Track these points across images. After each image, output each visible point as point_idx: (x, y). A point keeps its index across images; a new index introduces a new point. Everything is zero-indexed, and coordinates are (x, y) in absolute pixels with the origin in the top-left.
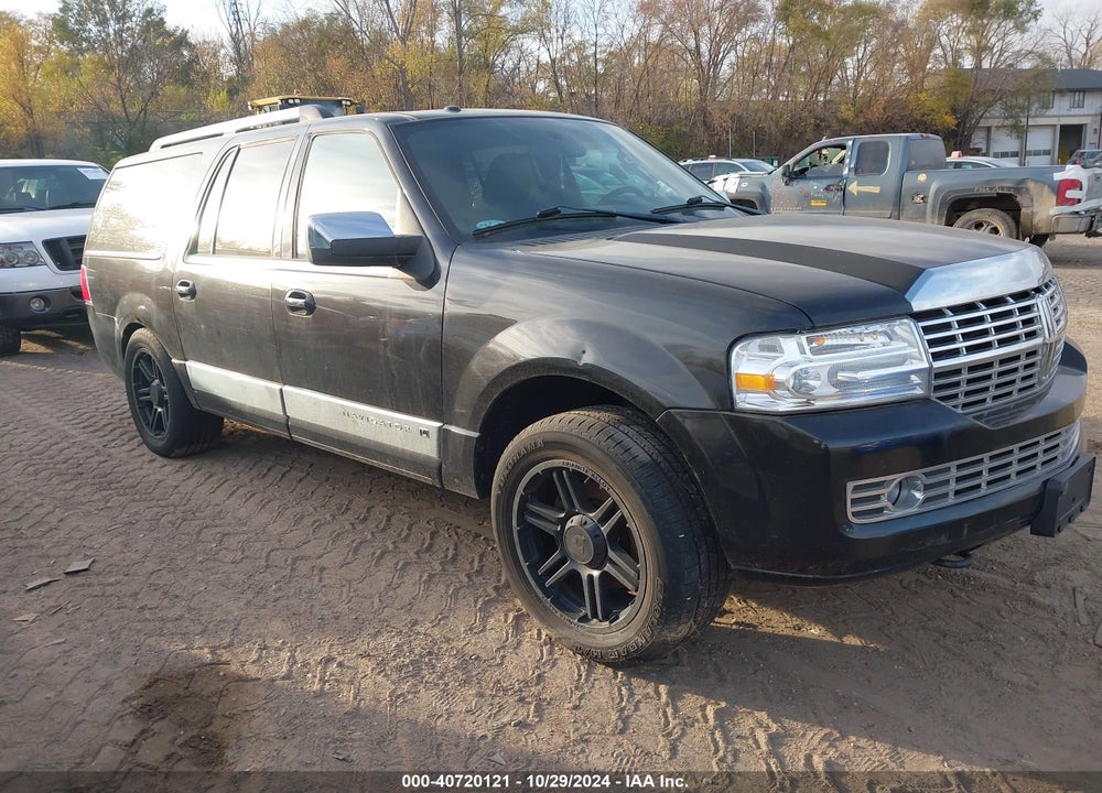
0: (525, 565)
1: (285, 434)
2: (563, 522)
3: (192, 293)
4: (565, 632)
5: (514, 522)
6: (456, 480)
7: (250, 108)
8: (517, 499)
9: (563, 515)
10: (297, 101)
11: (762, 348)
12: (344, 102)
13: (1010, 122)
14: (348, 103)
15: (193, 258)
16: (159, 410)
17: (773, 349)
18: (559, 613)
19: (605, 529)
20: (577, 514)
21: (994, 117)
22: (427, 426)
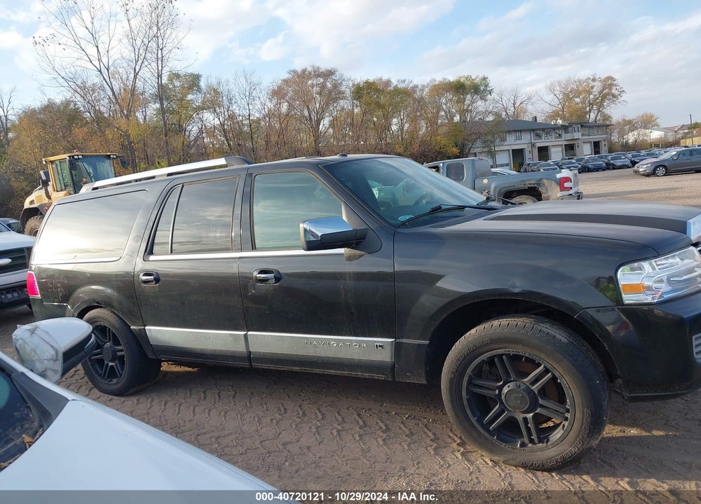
0: (473, 420)
1: (246, 365)
2: (501, 388)
3: (157, 280)
4: (510, 456)
5: (464, 394)
6: (408, 374)
7: (44, 163)
8: (466, 379)
9: (501, 383)
10: (80, 157)
11: (633, 269)
12: (112, 156)
13: (486, 149)
14: (115, 157)
15: (152, 258)
16: (110, 364)
17: (640, 269)
18: (503, 445)
19: (535, 388)
20: (512, 381)
21: (478, 147)
22: (382, 342)
